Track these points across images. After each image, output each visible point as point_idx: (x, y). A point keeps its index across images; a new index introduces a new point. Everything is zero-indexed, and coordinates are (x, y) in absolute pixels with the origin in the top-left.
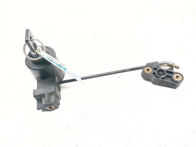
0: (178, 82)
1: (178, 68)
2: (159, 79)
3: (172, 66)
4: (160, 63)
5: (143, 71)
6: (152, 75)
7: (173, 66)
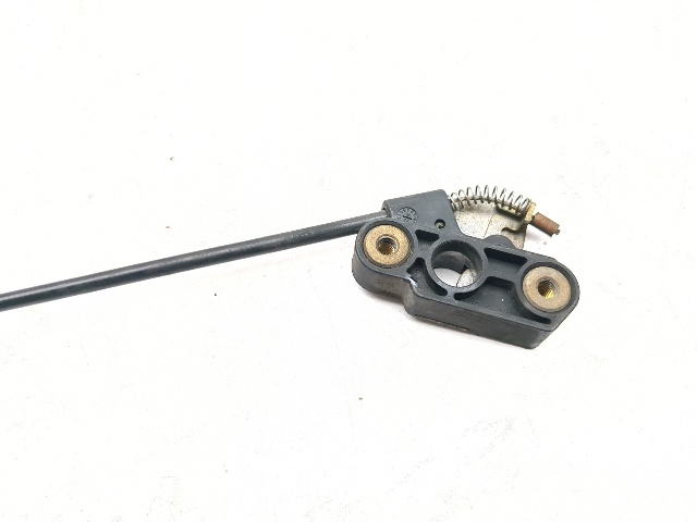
0: (546, 321)
1: (549, 229)
2: (444, 299)
3: (519, 218)
4: (453, 198)
5: (360, 248)
6: (408, 277)
7: (528, 218)
